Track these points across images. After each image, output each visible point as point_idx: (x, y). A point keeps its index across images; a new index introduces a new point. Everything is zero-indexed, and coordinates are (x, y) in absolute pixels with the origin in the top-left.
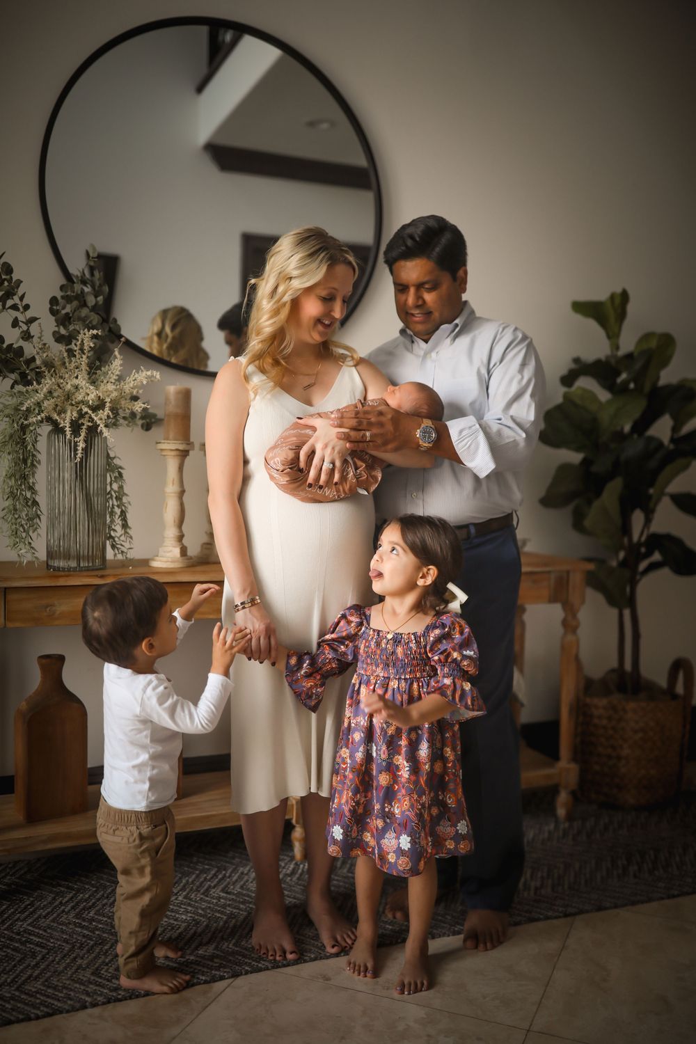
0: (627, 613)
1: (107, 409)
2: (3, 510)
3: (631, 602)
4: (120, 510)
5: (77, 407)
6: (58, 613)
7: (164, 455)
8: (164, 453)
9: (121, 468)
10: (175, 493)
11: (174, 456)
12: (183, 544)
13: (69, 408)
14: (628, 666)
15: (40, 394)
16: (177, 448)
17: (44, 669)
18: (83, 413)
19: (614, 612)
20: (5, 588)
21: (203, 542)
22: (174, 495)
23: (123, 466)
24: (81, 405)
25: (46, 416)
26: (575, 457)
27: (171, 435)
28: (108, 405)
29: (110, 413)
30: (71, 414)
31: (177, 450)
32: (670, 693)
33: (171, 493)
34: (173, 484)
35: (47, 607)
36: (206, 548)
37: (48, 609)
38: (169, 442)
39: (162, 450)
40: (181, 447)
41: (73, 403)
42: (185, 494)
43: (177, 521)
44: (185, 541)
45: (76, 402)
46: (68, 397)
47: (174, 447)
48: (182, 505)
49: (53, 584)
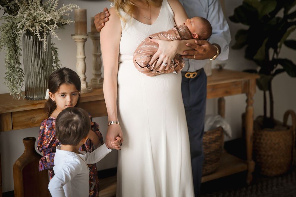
0: (267, 93)
1: (55, 24)
2: (5, 74)
3: (269, 88)
4: (56, 68)
5: (40, 24)
6: (36, 121)
7: (76, 41)
8: (76, 40)
9: (57, 49)
10: (82, 58)
11: (81, 42)
12: (86, 82)
13: (36, 24)
14: (268, 115)
15: (24, 19)
16: (83, 38)
17: (26, 145)
18: (43, 26)
19: (262, 92)
20: (12, 113)
21: (92, 78)
22: (81, 59)
23: (57, 48)
24: (41, 22)
25: (26, 29)
26: (246, 27)
27: (79, 32)
28: (56, 22)
29: (57, 26)
30: (38, 28)
31: (83, 39)
32: (285, 125)
33: (80, 59)
34: (81, 54)
35: (31, 119)
36: (94, 81)
37: (32, 120)
38: (78, 35)
39: (75, 39)
40: (84, 38)
41: (37, 21)
42: (86, 59)
43: (83, 71)
44: (87, 80)
45: (38, 21)
46: (34, 19)
47: (81, 37)
48: (85, 64)
49: (34, 108)
